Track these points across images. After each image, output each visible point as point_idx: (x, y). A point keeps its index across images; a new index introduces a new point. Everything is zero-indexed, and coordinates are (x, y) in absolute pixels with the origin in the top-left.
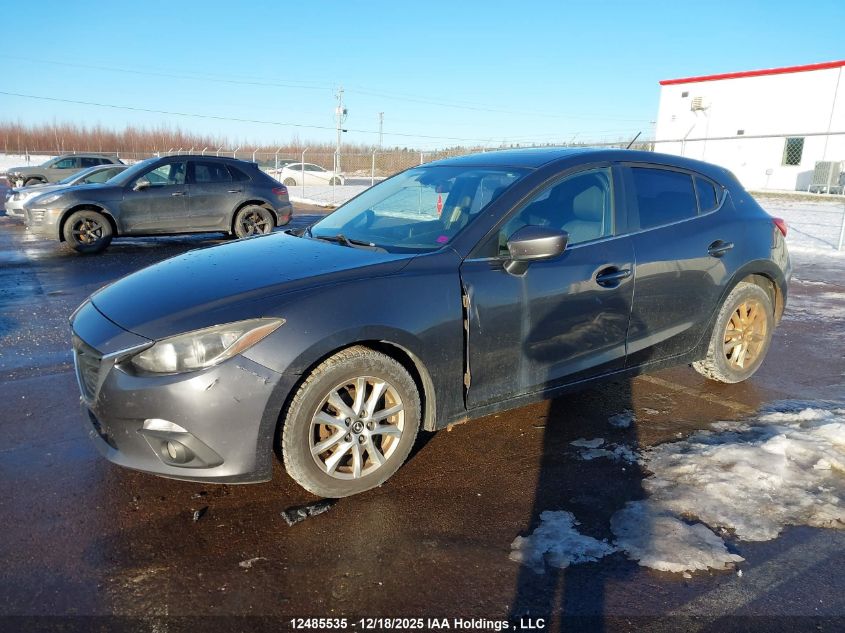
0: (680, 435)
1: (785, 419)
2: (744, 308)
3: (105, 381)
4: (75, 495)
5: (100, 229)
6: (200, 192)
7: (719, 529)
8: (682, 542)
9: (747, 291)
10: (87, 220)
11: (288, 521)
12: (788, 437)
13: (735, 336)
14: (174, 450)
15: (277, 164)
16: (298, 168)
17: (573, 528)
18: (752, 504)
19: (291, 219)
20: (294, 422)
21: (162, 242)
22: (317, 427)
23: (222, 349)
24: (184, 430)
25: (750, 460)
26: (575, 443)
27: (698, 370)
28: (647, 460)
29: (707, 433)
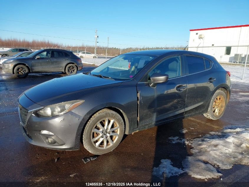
0: (200, 136)
1: (231, 131)
2: (218, 98)
3: (29, 119)
4: (19, 153)
5: (25, 70)
6: (55, 60)
7: (214, 165)
8: (204, 169)
9: (219, 93)
10: (21, 68)
11: (84, 162)
12: (233, 137)
13: (216, 106)
14: (50, 140)
15: (78, 52)
16: (84, 53)
17: (171, 165)
18: (224, 158)
19: (82, 68)
20: (86, 132)
21: (44, 74)
22: (93, 133)
23: (65, 109)
24: (53, 134)
25: (222, 144)
26: (170, 138)
27: (205, 116)
28: (191, 143)
29: (209, 135)
